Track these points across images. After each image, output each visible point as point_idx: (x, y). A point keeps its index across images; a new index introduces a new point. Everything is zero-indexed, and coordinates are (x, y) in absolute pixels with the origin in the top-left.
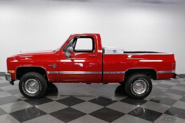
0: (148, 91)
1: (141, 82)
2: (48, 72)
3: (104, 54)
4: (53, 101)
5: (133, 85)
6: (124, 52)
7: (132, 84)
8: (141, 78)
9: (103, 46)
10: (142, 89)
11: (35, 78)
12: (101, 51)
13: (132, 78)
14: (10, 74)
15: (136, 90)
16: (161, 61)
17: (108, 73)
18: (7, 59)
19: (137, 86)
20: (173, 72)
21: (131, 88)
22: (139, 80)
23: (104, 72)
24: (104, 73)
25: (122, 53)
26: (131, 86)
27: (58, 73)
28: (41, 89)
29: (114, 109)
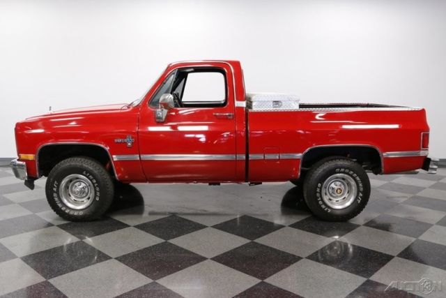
0: (359, 202)
1: (343, 179)
2: (115, 158)
3: (250, 110)
4: (127, 226)
5: (322, 186)
6: (301, 106)
7: (319, 185)
8: (342, 170)
9: (248, 90)
10: (346, 195)
11: (84, 173)
12: (243, 104)
13: (320, 171)
14: (24, 163)
15: (330, 200)
16: (396, 126)
17: (261, 157)
18: (14, 127)
19: (333, 189)
20: (422, 153)
21: (318, 195)
22: (338, 175)
23: (250, 156)
24: (252, 157)
25: (295, 107)
26: (318, 190)
27: (138, 159)
28: (97, 199)
29: (275, 247)
